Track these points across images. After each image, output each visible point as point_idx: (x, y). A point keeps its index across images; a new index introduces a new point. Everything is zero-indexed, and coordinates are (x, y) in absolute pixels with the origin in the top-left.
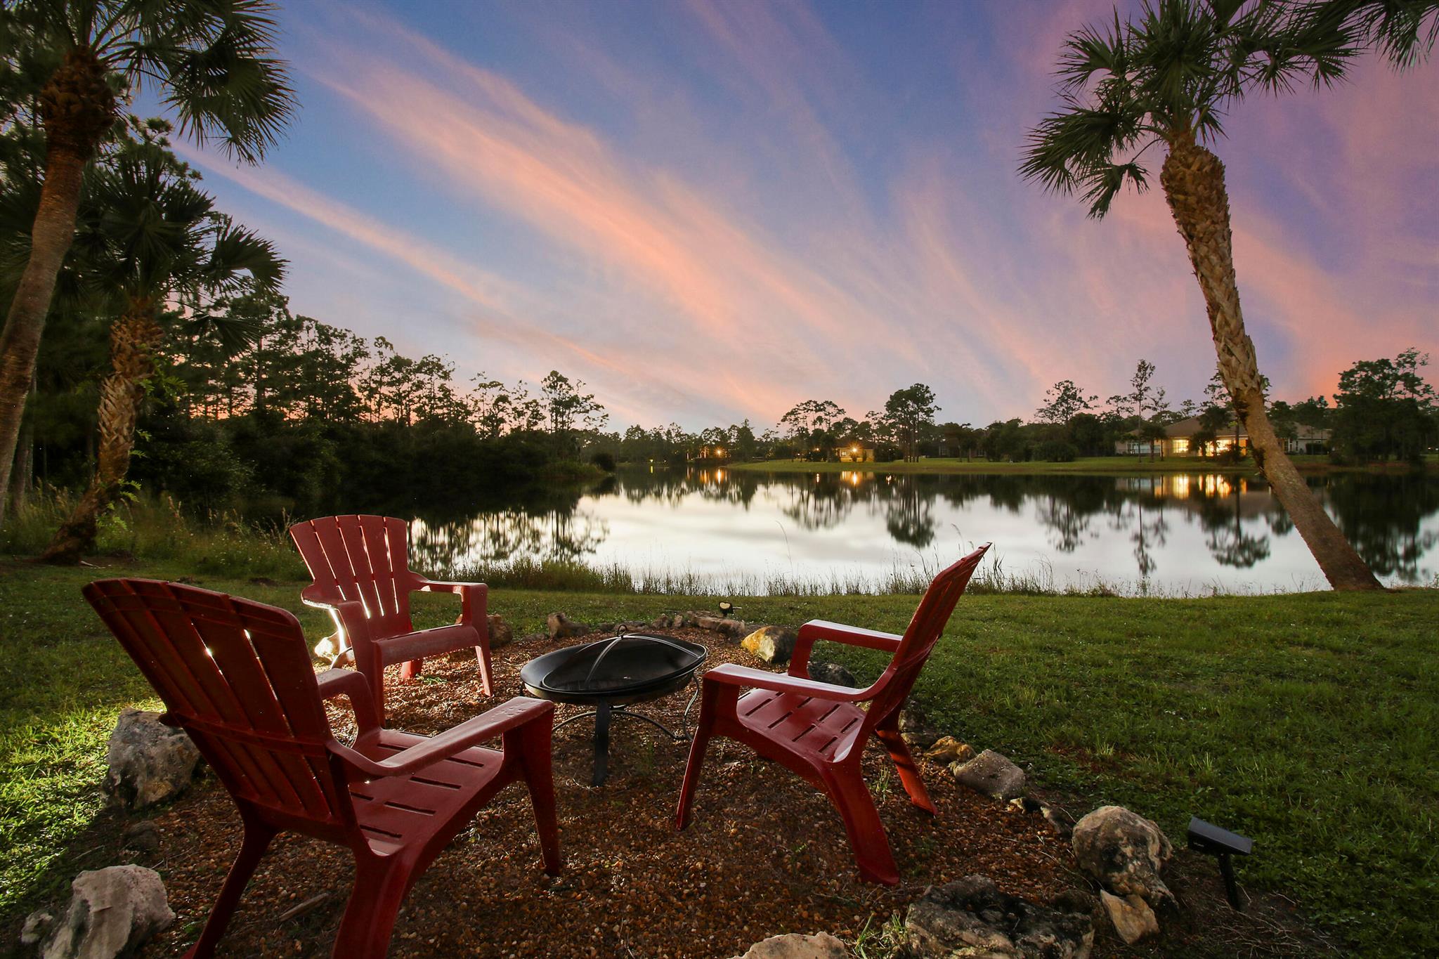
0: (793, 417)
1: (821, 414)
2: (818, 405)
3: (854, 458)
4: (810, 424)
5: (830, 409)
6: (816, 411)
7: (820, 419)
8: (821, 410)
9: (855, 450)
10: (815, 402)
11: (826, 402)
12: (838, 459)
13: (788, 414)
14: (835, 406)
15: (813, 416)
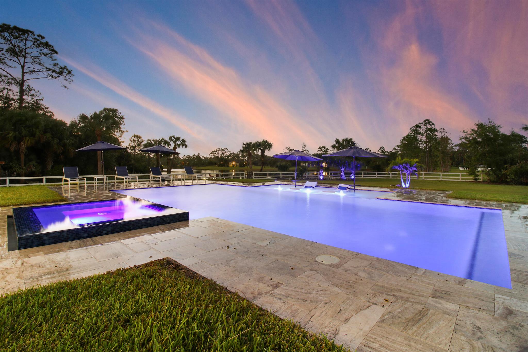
0: (214, 153)
1: (224, 152)
2: (222, 149)
3: (233, 165)
4: (220, 155)
5: (226, 151)
6: (222, 151)
7: (223, 153)
8: (223, 151)
9: (234, 163)
10: (221, 148)
11: (225, 148)
12: (228, 166)
13: (213, 152)
14: (228, 150)
15: (221, 152)
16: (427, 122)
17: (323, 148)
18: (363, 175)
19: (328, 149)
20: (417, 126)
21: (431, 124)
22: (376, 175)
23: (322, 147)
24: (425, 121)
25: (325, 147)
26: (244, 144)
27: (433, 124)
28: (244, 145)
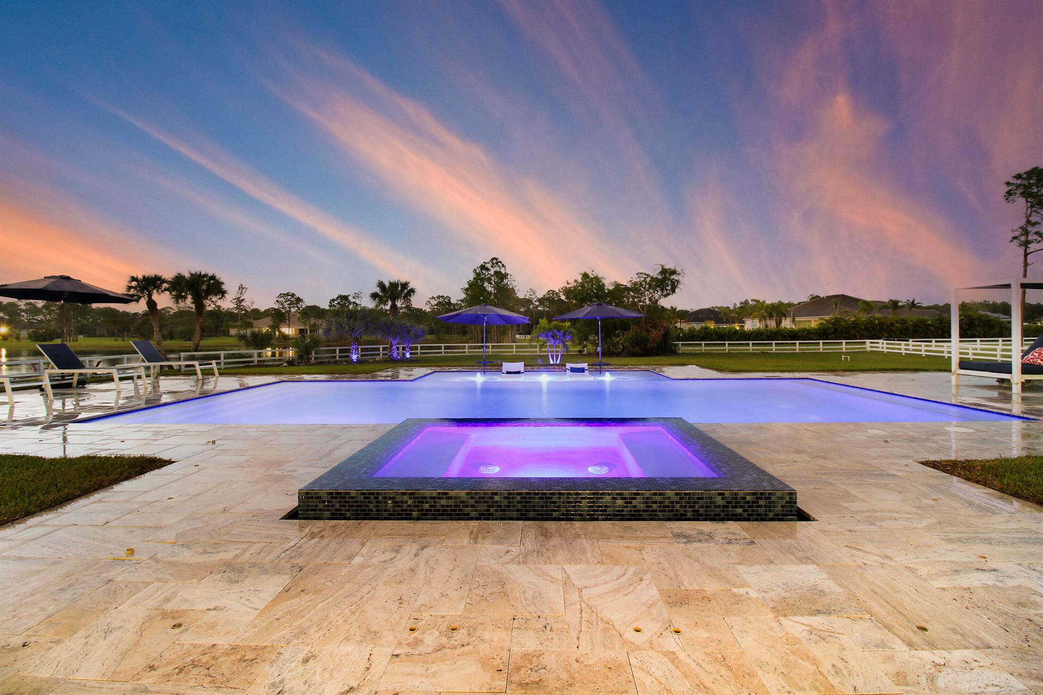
16: (495, 261)
17: (289, 297)
18: (419, 351)
19: (299, 298)
20: (483, 267)
21: (501, 265)
22: (443, 350)
23: (287, 294)
24: (492, 259)
25: (293, 295)
26: (134, 279)
27: (503, 266)
28: (132, 281)
